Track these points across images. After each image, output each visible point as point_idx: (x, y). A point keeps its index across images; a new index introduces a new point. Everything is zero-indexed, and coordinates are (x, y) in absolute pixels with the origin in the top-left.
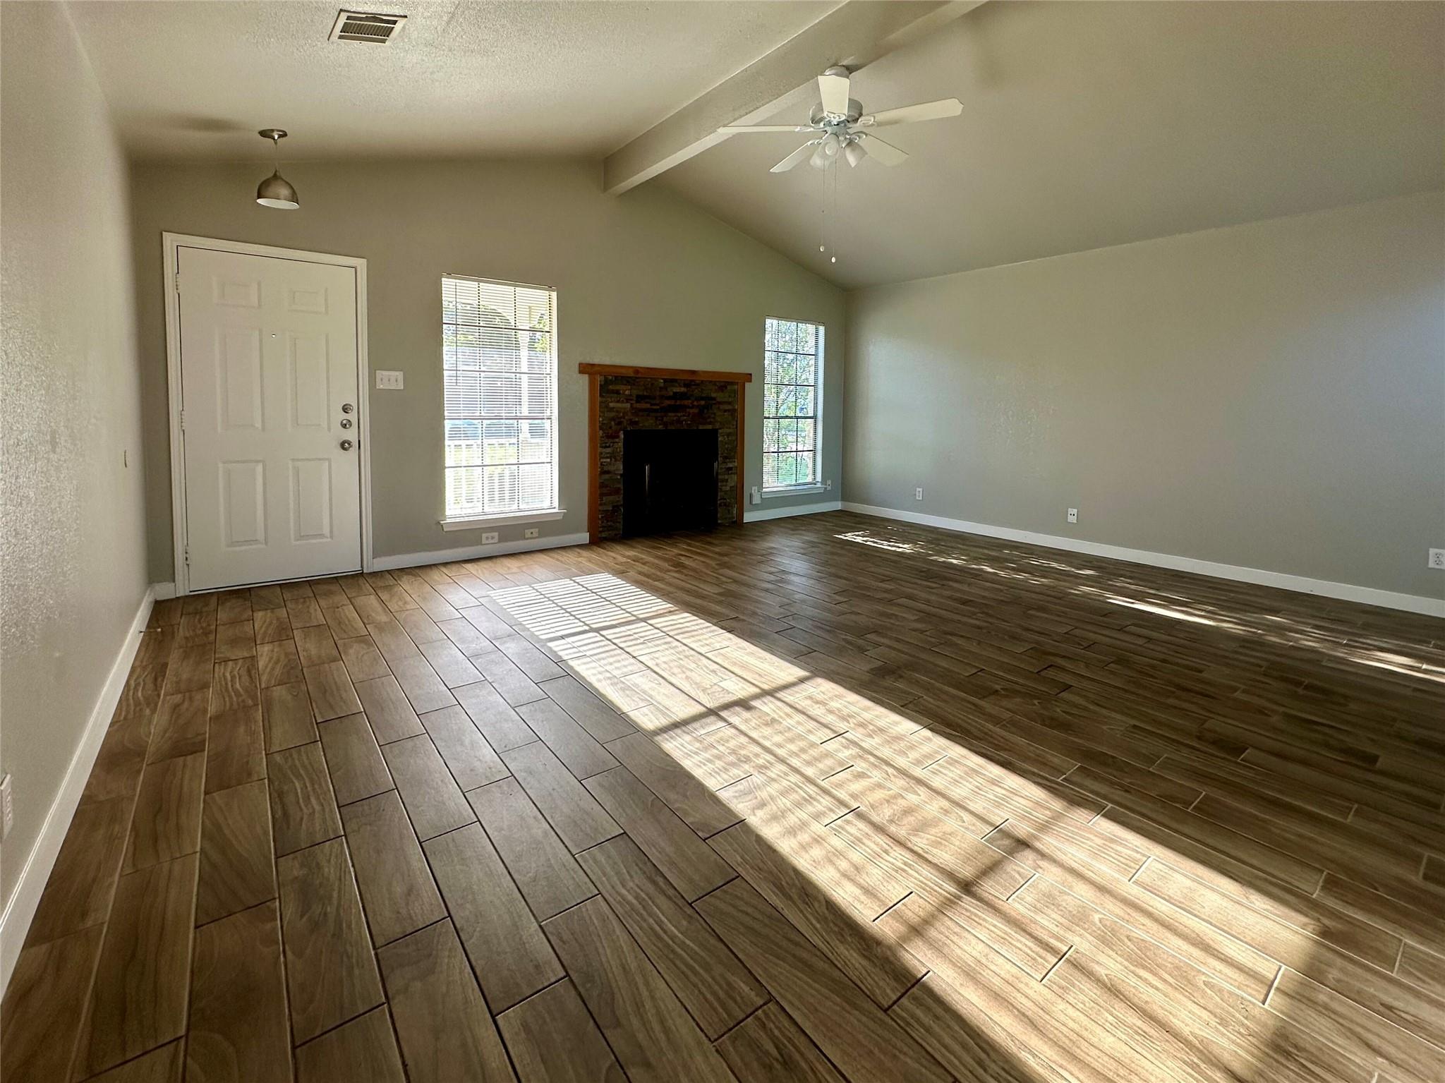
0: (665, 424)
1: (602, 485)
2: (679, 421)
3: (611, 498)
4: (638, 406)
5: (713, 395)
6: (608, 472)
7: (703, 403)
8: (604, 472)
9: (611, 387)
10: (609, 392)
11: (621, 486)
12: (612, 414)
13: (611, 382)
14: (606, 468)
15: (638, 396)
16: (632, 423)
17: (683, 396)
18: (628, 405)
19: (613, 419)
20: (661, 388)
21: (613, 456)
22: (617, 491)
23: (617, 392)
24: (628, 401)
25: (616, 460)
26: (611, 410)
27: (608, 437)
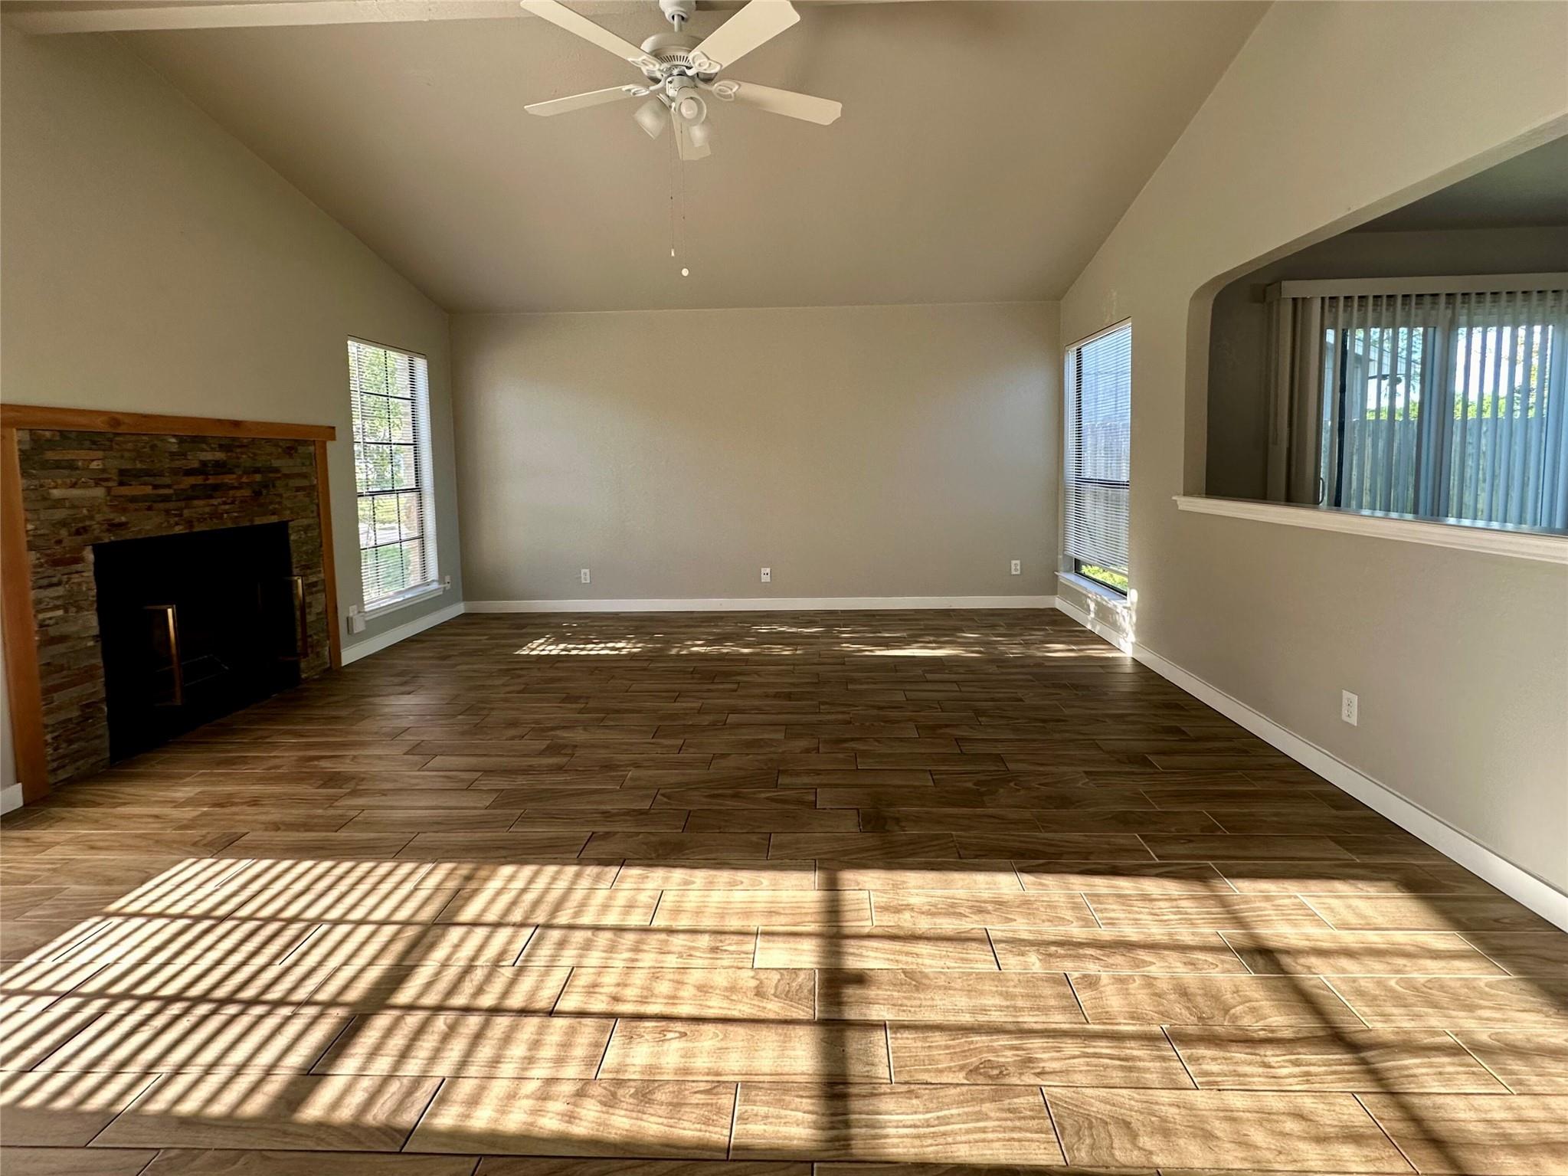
0: (190, 523)
1: (49, 669)
2: (216, 515)
3: (74, 692)
4: (125, 491)
5: (276, 463)
6: (62, 639)
7: (258, 477)
8: (50, 641)
9: (50, 455)
10: (45, 465)
11: (98, 661)
12: (60, 514)
13: (51, 444)
14: (53, 632)
15: (122, 472)
16: (113, 527)
17: (220, 467)
18: (99, 492)
19: (63, 523)
20: (172, 454)
21: (70, 603)
22: (88, 674)
23: (71, 466)
24: (98, 483)
25: (80, 609)
26: (58, 503)
27: (56, 563)
